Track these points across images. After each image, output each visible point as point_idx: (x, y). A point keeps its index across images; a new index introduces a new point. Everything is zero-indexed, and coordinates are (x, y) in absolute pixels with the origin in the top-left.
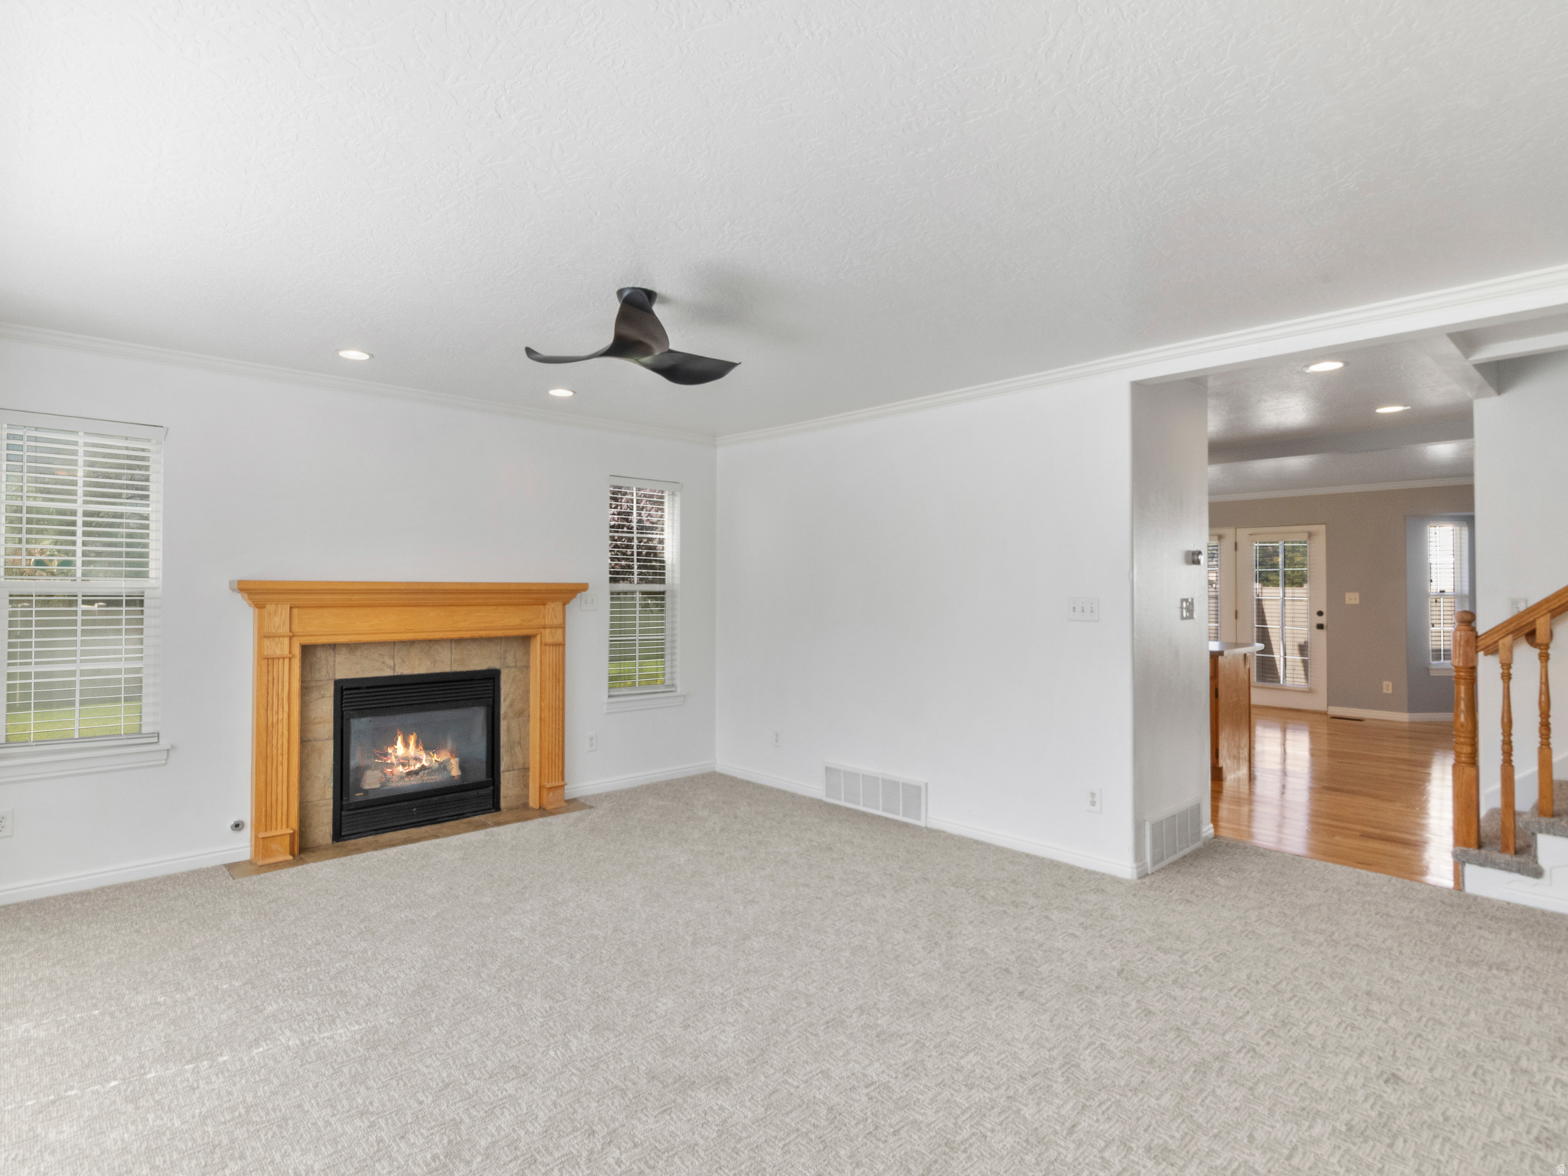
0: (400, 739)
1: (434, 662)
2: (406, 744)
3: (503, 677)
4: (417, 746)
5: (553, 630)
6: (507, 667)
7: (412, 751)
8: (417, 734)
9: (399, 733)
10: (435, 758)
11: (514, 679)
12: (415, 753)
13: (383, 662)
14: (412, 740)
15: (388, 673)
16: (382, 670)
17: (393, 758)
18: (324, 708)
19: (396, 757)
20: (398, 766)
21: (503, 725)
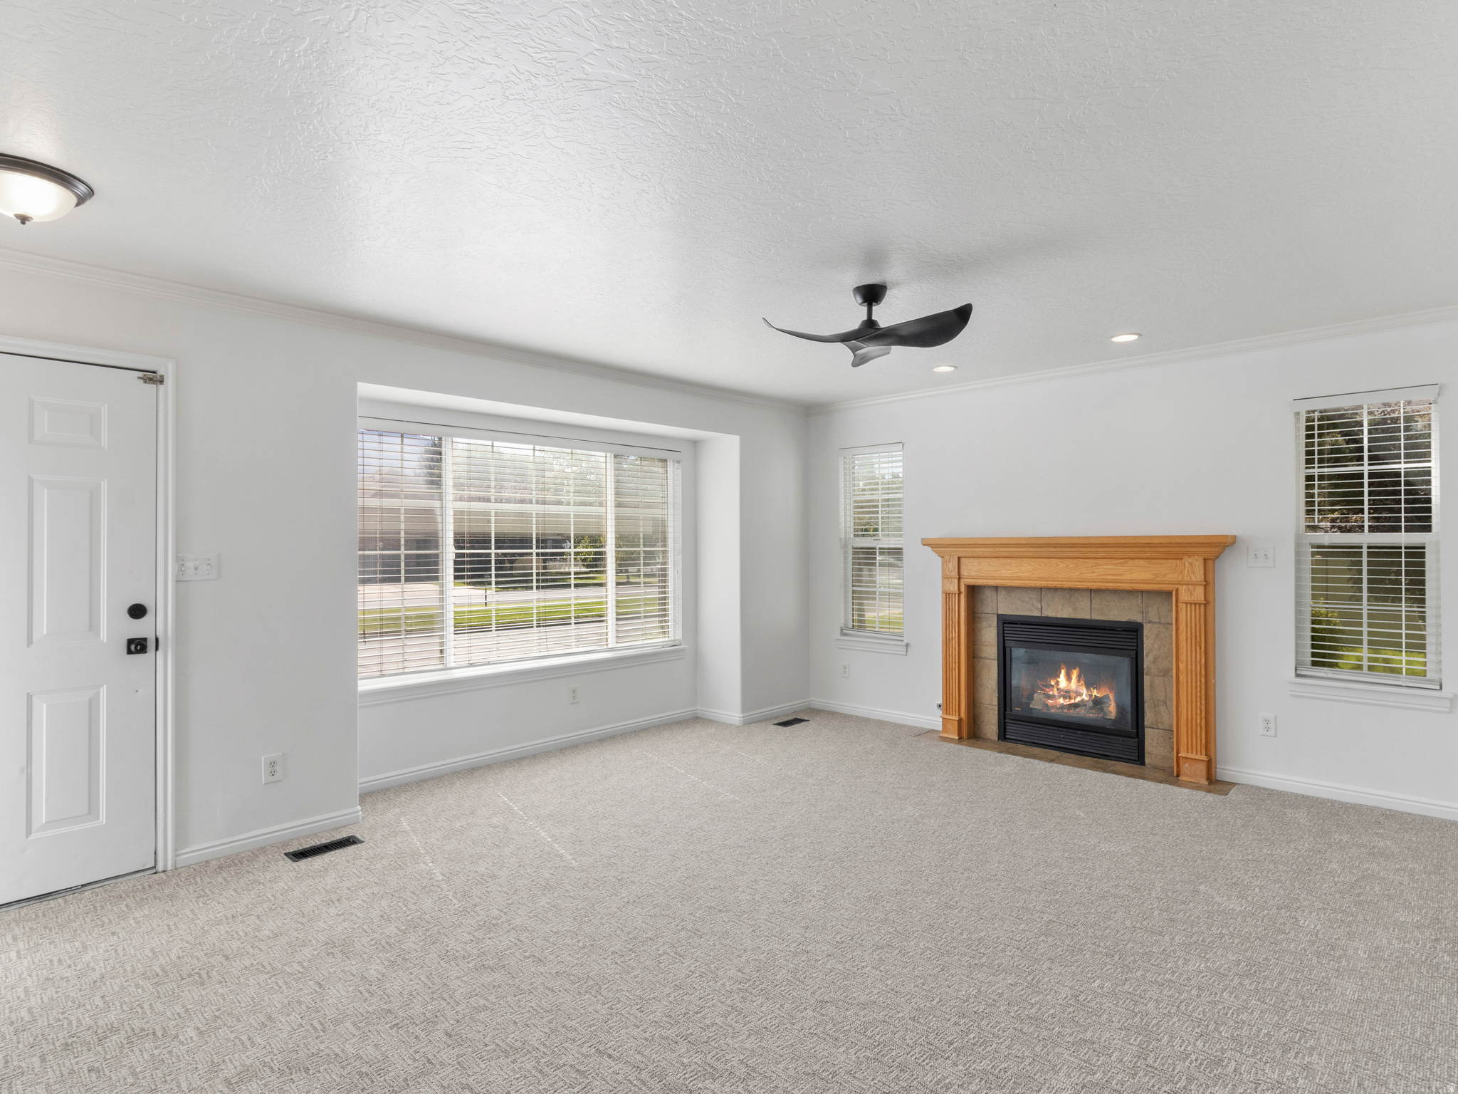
0: (1063, 672)
1: (1075, 609)
2: (1069, 678)
3: (1146, 632)
4: (1079, 681)
5: (1190, 587)
6: (1150, 622)
7: (1074, 685)
8: (1079, 668)
9: (1062, 666)
10: (1095, 693)
11: (1157, 635)
12: (1077, 687)
13: (1032, 605)
14: (1075, 674)
15: (1036, 613)
16: (1031, 610)
17: (1055, 689)
18: (989, 636)
19: (1058, 689)
20: (1060, 697)
21: (1147, 679)
